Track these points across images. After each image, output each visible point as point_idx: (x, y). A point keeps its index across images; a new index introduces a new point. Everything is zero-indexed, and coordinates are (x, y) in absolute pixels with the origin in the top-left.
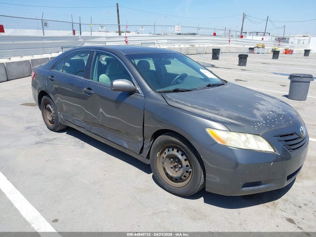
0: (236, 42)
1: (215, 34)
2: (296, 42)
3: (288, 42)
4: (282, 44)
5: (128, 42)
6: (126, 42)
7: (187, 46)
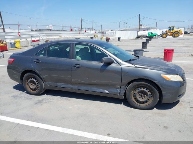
0: (83, 34)
1: (72, 30)
2: (110, 34)
3: (106, 34)
4: (104, 35)
5: (21, 36)
6: (20, 36)
7: (58, 37)
